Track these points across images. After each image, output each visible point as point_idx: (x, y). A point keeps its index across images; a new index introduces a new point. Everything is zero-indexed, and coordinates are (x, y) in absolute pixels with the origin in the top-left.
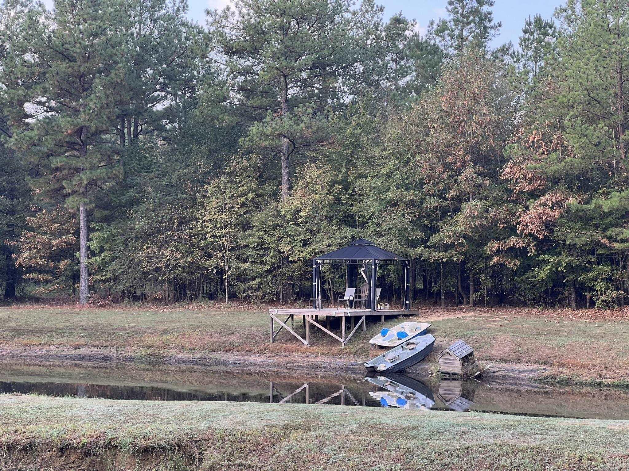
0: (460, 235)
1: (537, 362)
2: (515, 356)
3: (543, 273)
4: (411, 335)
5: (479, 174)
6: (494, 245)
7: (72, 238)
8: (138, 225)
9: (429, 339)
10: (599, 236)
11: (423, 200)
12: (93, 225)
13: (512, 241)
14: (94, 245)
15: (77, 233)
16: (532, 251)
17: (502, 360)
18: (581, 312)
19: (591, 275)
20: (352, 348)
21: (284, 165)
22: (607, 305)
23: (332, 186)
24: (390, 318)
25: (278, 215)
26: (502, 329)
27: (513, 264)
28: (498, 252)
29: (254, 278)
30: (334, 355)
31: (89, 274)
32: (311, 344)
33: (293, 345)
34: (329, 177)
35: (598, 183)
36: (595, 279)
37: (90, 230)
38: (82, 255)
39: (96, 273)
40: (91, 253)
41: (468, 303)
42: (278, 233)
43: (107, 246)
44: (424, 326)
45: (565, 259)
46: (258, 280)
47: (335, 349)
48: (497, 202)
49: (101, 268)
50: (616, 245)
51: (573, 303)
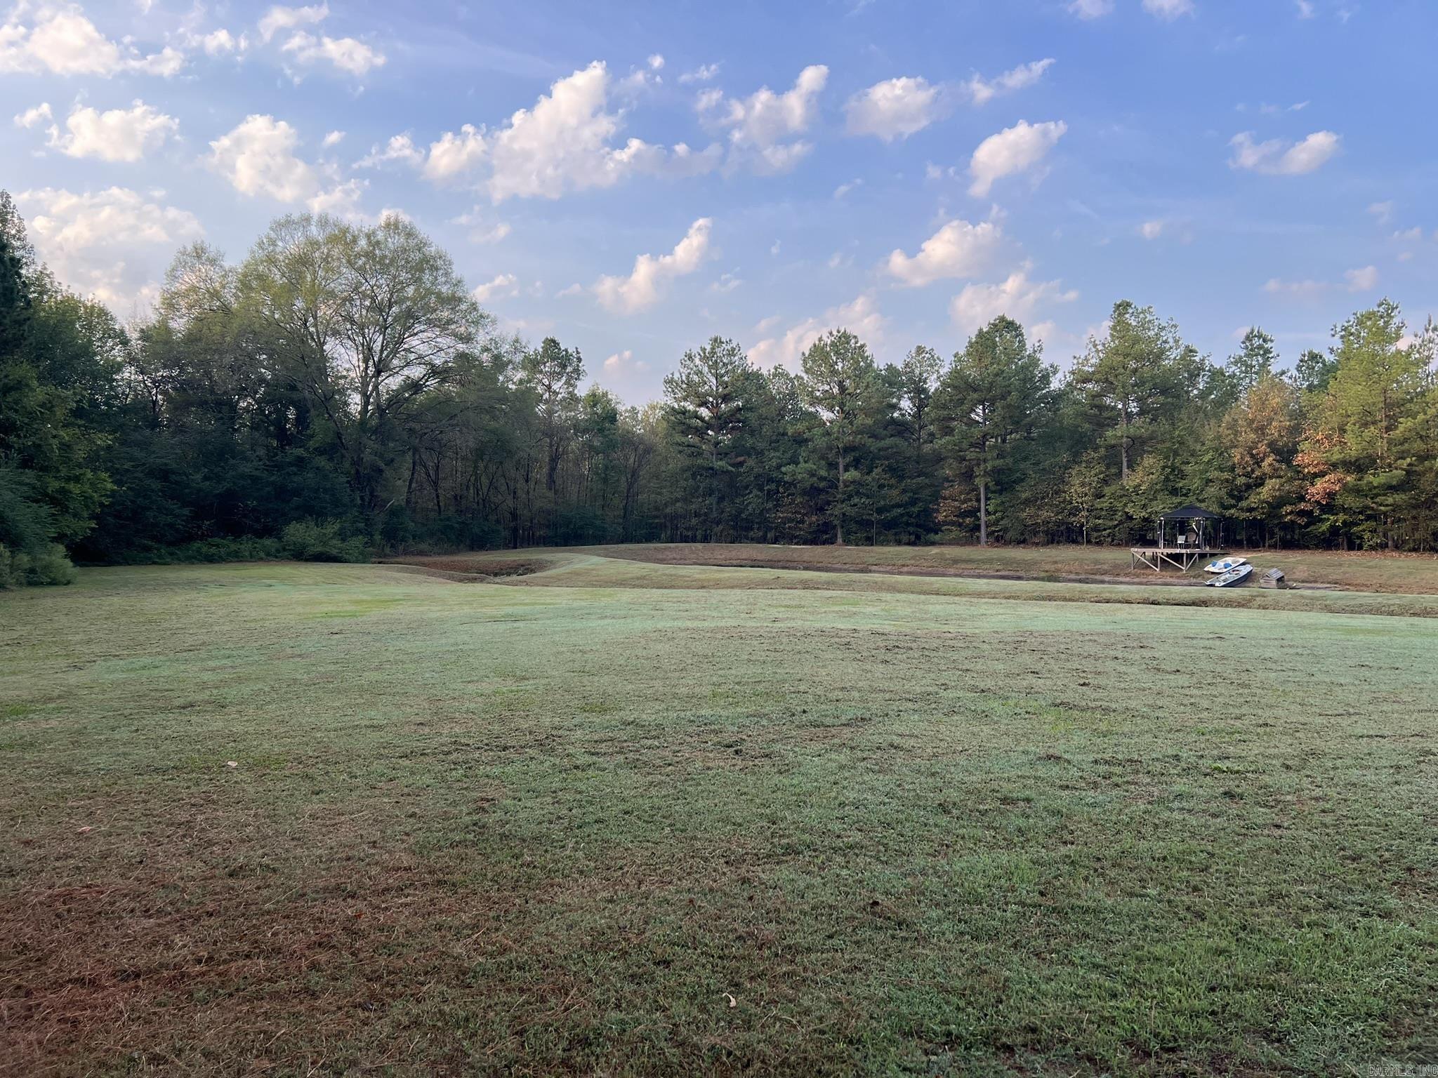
0: (1264, 502)
1: (1329, 583)
2: (1312, 579)
3: (1324, 527)
4: (1234, 565)
5: (1278, 461)
6: (1289, 508)
7: (975, 504)
8: (1024, 496)
9: (1248, 568)
10: (1369, 502)
11: (1234, 478)
12: (990, 495)
13: (1302, 506)
14: (991, 508)
15: (978, 500)
16: (1317, 513)
17: (1303, 582)
18: (1352, 553)
19: (1361, 528)
20: (1191, 573)
21: (1124, 455)
22: (1372, 548)
23: (1163, 469)
24: (1213, 555)
25: (1123, 488)
26: (1299, 562)
27: (1302, 521)
28: (1291, 512)
29: (1105, 530)
30: (1179, 577)
31: (987, 527)
32: (1161, 570)
33: (1148, 571)
34: (1162, 463)
35: (1367, 467)
36: (1364, 530)
37: (987, 499)
38: (982, 514)
39: (992, 525)
40: (988, 513)
41: (1264, 546)
42: (1125, 500)
43: (999, 509)
44: (1242, 560)
45: (1342, 517)
46: (1108, 531)
47: (1179, 574)
48: (1291, 480)
49: (996, 523)
50: (1382, 508)
51: (1346, 547)
